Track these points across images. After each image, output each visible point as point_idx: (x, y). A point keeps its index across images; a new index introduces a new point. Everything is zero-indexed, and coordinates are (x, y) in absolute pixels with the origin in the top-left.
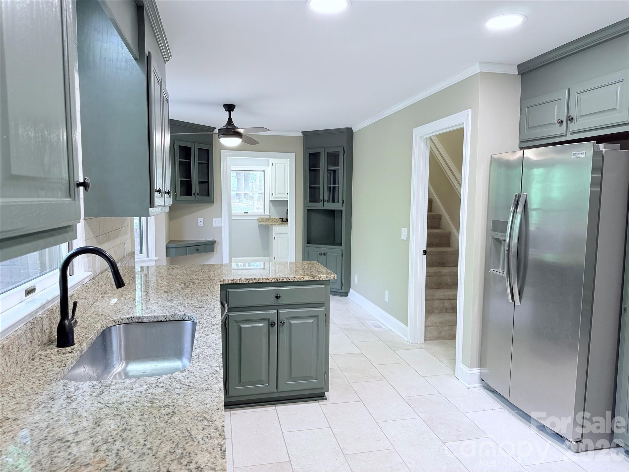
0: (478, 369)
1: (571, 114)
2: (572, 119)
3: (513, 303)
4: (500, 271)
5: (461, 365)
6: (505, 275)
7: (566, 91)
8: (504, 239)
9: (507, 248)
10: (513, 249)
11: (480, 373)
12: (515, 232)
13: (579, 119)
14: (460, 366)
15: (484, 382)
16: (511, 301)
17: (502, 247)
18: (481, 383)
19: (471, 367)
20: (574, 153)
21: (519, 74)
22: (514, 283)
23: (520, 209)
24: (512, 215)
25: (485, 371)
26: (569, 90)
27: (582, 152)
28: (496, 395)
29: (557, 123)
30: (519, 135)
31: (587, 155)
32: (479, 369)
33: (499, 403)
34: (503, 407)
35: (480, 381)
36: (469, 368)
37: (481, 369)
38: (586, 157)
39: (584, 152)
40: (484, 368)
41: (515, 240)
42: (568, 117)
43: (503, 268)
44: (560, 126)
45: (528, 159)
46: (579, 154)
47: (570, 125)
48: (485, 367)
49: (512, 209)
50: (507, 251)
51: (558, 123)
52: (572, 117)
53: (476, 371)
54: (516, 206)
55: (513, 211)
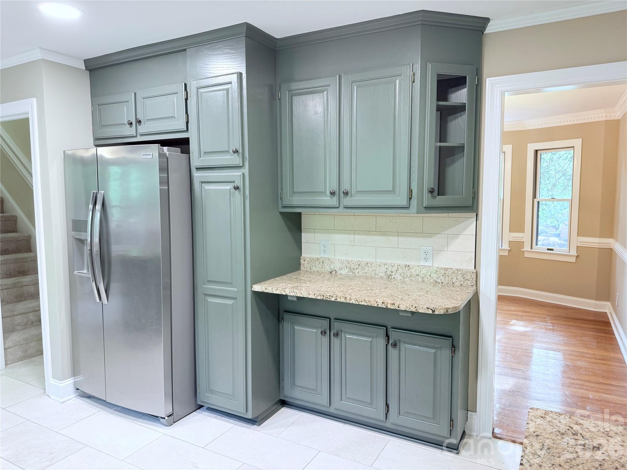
0: (71, 379)
1: (140, 117)
2: (140, 121)
3: (101, 302)
4: (86, 272)
5: (51, 380)
6: (90, 275)
7: (133, 94)
8: (86, 239)
9: (89, 248)
10: (96, 248)
11: (74, 382)
12: (96, 231)
13: (146, 123)
14: (51, 382)
15: (79, 390)
16: (98, 300)
17: (85, 247)
18: (76, 393)
19: (63, 379)
20: (143, 153)
21: (86, 70)
22: (100, 282)
23: (98, 207)
24: (91, 213)
25: (79, 378)
26: (135, 94)
27: (150, 153)
28: (92, 399)
29: (127, 124)
30: (93, 132)
31: (153, 156)
32: (73, 378)
33: (97, 407)
34: (100, 410)
35: (75, 390)
36: (61, 381)
37: (75, 378)
38: (153, 158)
39: (151, 153)
40: (78, 376)
41: (96, 239)
42: (136, 119)
43: (88, 269)
44: (131, 127)
45: (102, 157)
46: (147, 155)
47: (139, 127)
48: (79, 374)
49: (91, 206)
50: (89, 250)
51: (129, 124)
52: (140, 120)
53: (70, 382)
54: (95, 204)
55: (92, 209)
